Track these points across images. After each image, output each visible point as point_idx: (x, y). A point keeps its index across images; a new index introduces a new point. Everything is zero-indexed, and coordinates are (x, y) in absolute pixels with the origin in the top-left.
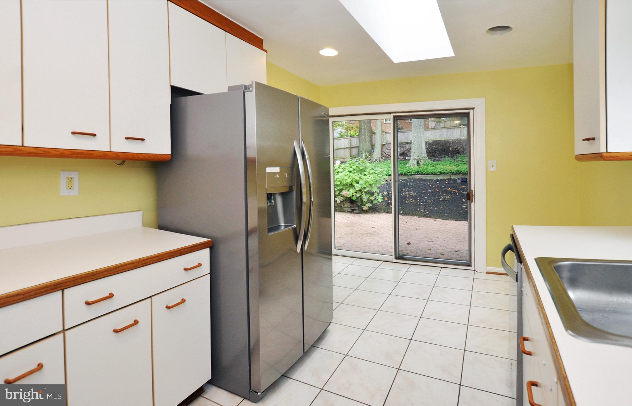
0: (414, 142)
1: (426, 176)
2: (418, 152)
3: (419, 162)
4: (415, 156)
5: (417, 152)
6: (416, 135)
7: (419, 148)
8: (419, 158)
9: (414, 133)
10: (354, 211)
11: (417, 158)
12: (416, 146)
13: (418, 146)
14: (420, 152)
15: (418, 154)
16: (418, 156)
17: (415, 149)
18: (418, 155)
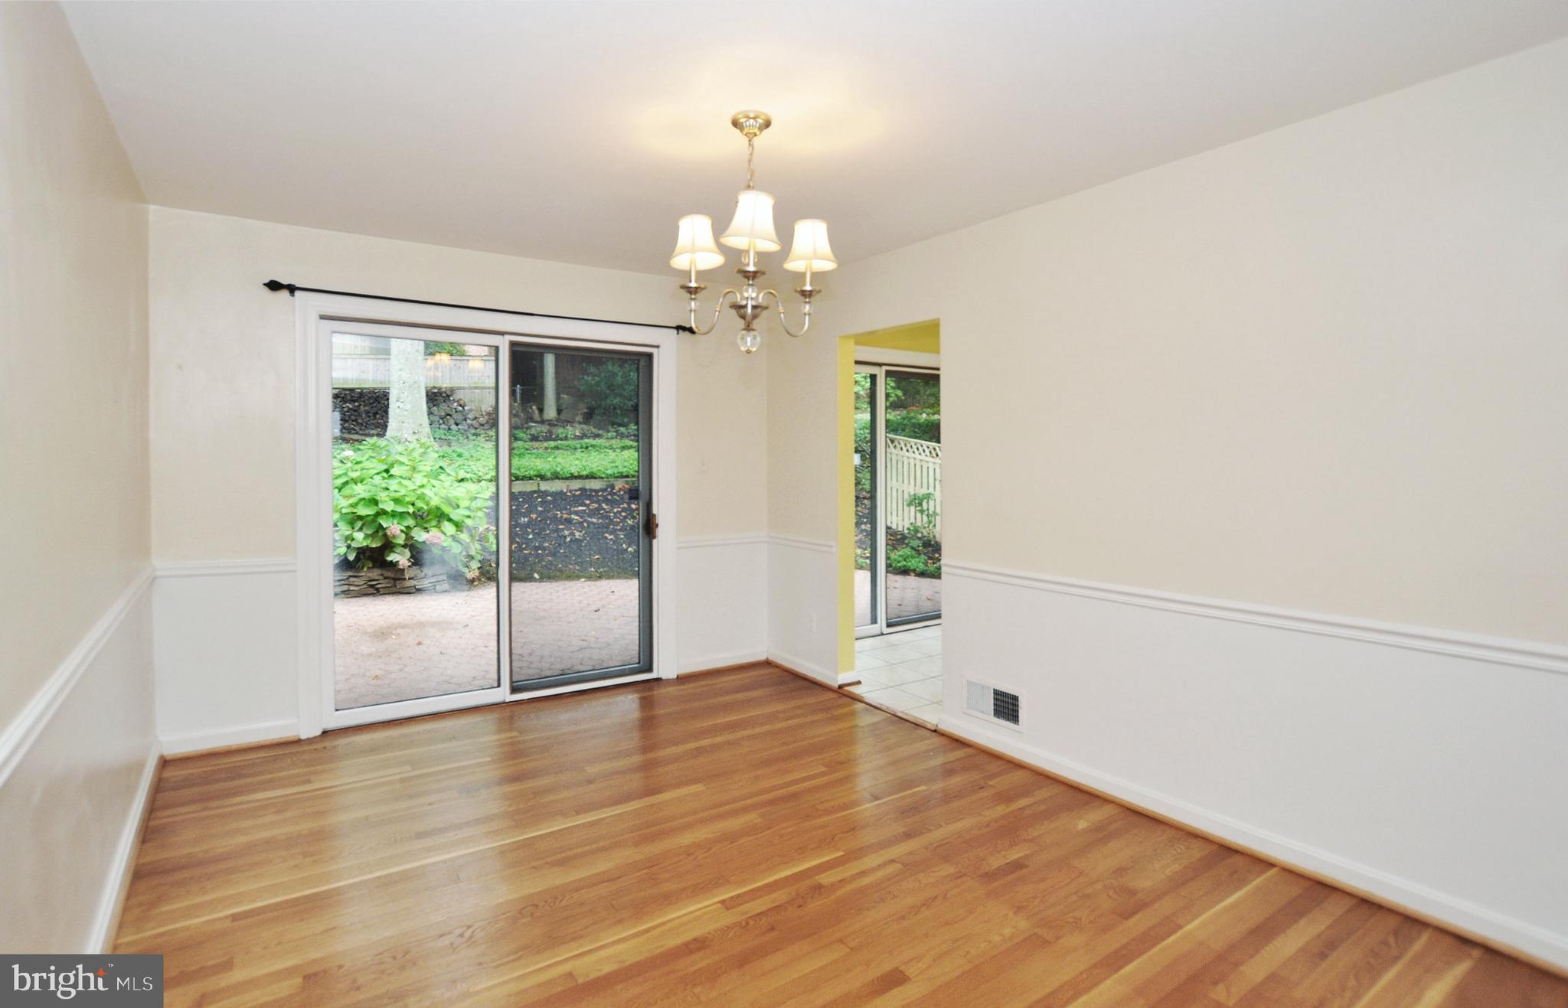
0: (402, 395)
2: (414, 423)
4: (405, 432)
5: (411, 421)
6: (408, 376)
9: (401, 370)
10: (438, 587)
12: (408, 407)
15: (413, 426)
16: (414, 433)
17: (406, 413)
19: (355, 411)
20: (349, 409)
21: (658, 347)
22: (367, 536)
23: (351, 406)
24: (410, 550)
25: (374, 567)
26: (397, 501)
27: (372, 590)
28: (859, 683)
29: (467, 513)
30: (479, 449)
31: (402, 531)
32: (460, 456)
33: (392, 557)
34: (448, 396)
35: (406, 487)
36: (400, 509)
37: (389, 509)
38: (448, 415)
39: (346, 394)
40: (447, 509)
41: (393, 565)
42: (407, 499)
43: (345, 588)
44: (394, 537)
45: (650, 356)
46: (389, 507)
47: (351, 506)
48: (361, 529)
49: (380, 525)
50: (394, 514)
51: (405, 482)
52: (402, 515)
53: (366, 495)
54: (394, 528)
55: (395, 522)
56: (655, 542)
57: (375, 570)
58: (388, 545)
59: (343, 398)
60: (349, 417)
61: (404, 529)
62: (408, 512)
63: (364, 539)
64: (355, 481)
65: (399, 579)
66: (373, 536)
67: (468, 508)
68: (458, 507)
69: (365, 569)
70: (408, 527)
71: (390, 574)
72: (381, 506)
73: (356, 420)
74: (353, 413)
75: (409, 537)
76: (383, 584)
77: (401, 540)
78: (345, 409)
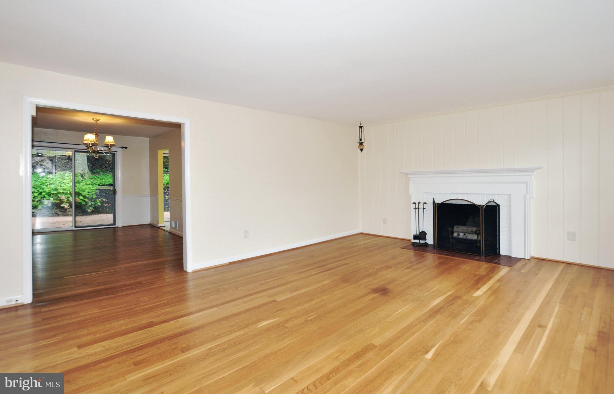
1: (103, 187)
3: (84, 176)
4: (79, 170)
5: (81, 167)
7: (83, 164)
8: (83, 172)
11: (81, 172)
13: (82, 162)
14: (84, 167)
16: (82, 171)
17: (79, 164)
18: (82, 169)
19: (67, 163)
20: (64, 162)
21: (117, 152)
22: (54, 199)
23: (65, 161)
24: (69, 204)
25: (57, 208)
26: (64, 189)
27: (56, 215)
28: (165, 226)
29: (88, 193)
30: (107, 176)
31: (65, 198)
32: (98, 178)
33: (62, 205)
34: (103, 158)
35: (67, 186)
36: (65, 192)
37: (61, 192)
38: (103, 165)
39: (63, 157)
40: (81, 192)
41: (63, 207)
42: (67, 189)
43: (48, 214)
44: (63, 199)
45: (115, 153)
46: (61, 191)
47: (49, 191)
48: (52, 198)
49: (59, 196)
50: (63, 193)
51: (67, 184)
52: (66, 194)
53: (54, 188)
54: (63, 197)
55: (63, 195)
56: (116, 196)
57: (57, 209)
58: (61, 202)
59: (62, 158)
60: (64, 165)
61: (66, 197)
62: (67, 193)
63: (53, 200)
64: (51, 184)
65: (65, 212)
66: (56, 199)
67: (88, 192)
68: (85, 191)
69: (54, 209)
70: (68, 197)
71: (62, 210)
72: (59, 191)
73: (67, 166)
74: (66, 164)
75: (68, 200)
76: (60, 213)
77: (65, 200)
78: (63, 162)
